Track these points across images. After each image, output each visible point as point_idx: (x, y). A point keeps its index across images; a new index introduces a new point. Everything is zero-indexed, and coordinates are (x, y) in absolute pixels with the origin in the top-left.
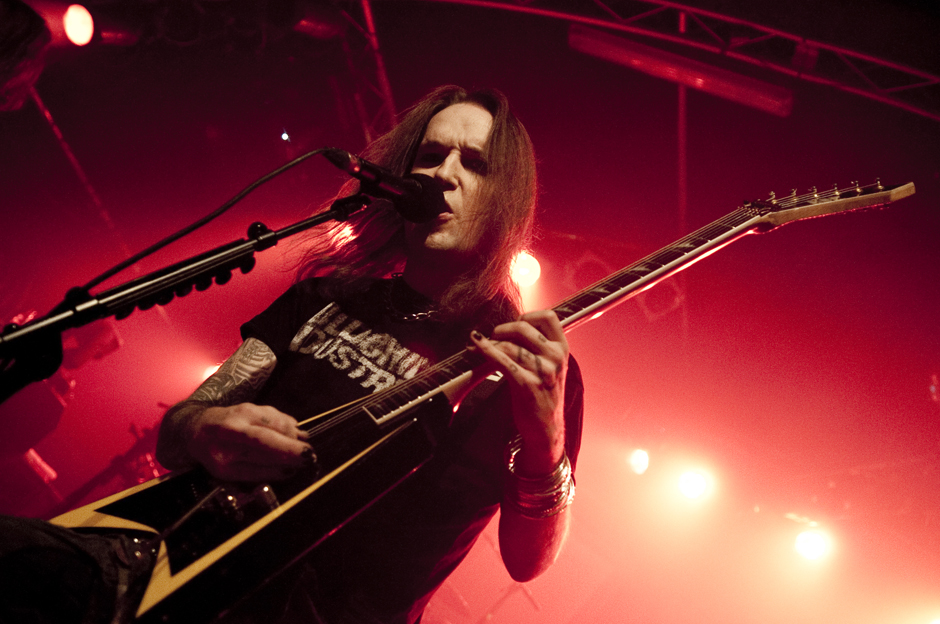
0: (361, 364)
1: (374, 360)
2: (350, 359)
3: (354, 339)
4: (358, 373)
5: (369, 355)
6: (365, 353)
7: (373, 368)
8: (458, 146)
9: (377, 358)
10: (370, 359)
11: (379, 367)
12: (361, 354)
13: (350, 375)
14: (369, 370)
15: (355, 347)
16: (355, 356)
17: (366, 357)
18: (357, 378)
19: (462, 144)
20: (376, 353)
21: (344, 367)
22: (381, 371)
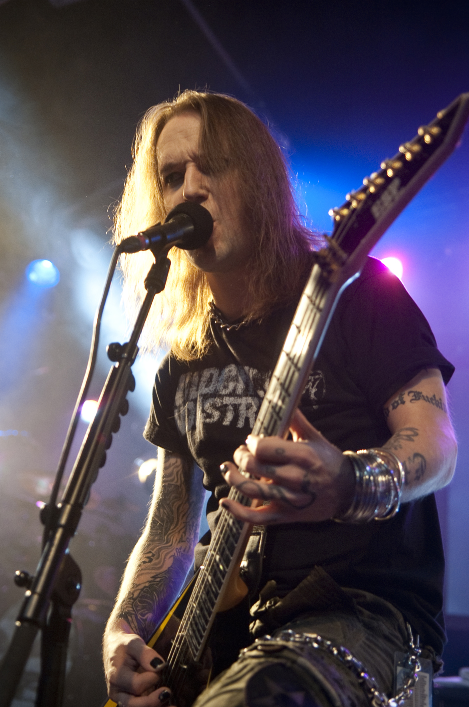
0: (226, 405)
1: (233, 394)
2: (217, 409)
3: (210, 388)
4: (230, 416)
5: (227, 391)
6: (223, 393)
7: (238, 401)
8: (189, 158)
9: (234, 390)
10: (230, 395)
11: (240, 396)
12: (221, 396)
13: (224, 423)
14: (235, 405)
15: (215, 394)
16: (218, 401)
17: (226, 395)
18: (231, 422)
19: (192, 154)
20: (231, 386)
21: (216, 418)
22: (244, 398)
